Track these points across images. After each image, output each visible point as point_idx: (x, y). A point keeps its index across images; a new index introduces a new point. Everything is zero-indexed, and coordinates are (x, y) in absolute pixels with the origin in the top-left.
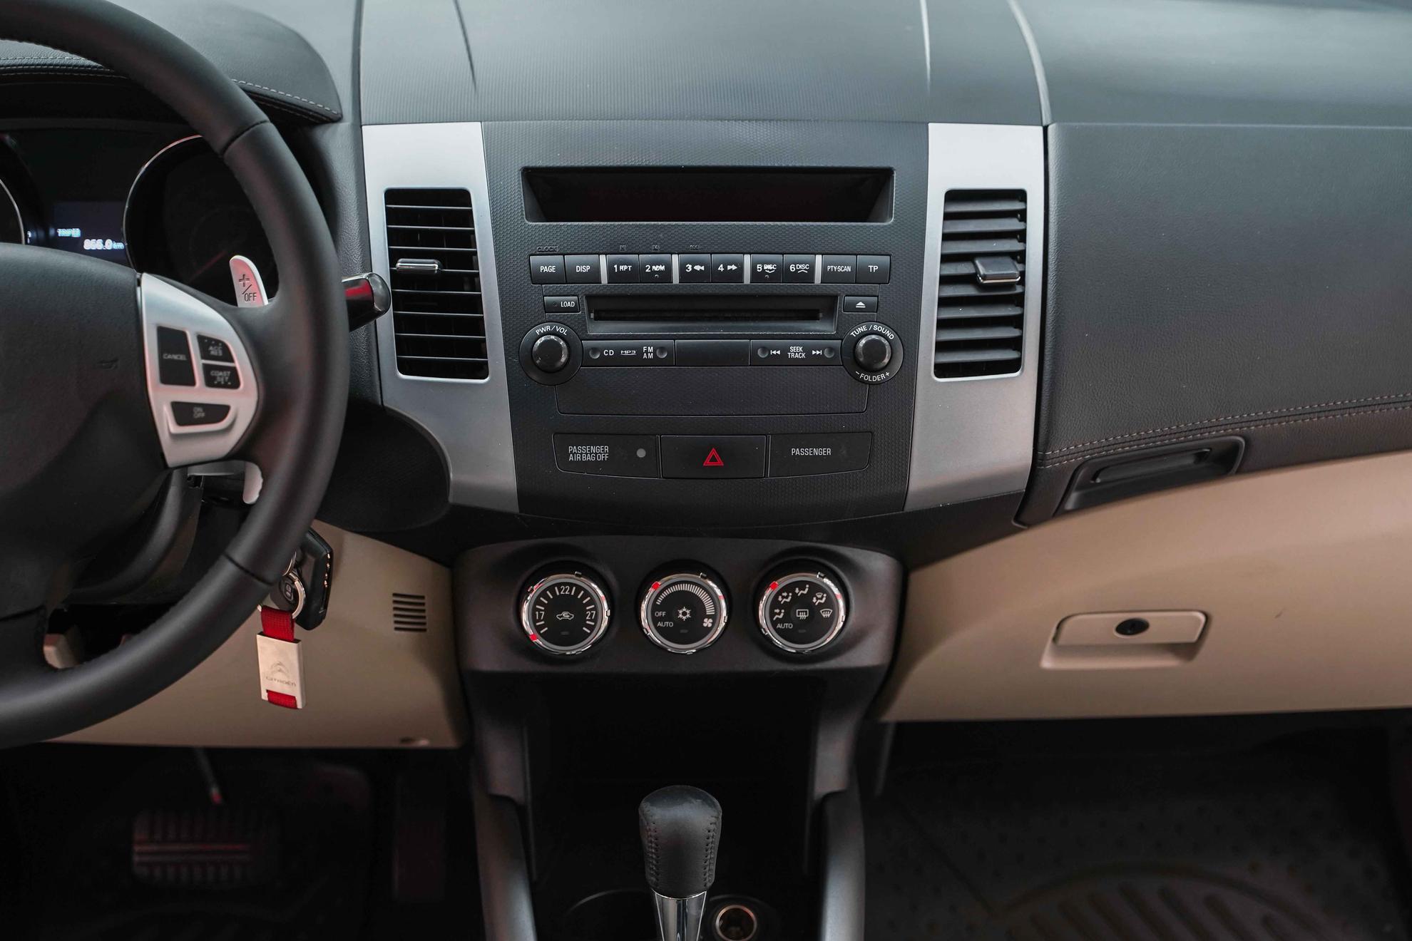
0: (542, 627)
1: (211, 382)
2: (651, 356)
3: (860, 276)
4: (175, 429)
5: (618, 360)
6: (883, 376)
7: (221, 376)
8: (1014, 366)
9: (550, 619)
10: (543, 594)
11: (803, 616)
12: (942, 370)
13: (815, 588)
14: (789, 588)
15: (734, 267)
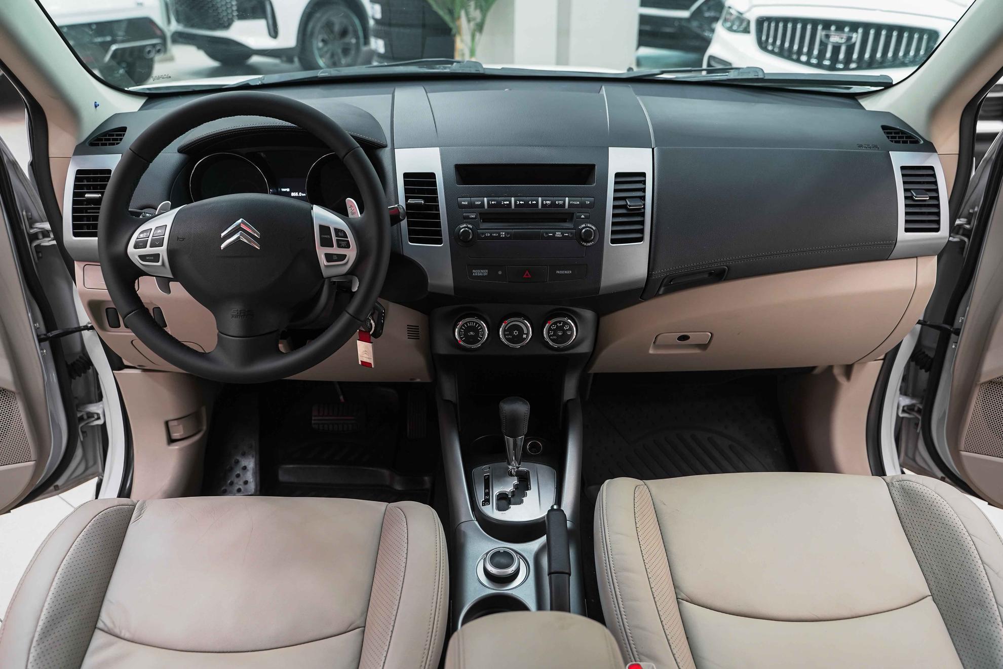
0: (463, 338)
1: (339, 246)
2: (504, 236)
3: (583, 205)
4: (326, 263)
5: (491, 237)
6: (591, 243)
7: (343, 244)
8: (640, 239)
9: (466, 335)
10: (463, 325)
11: (560, 334)
12: (613, 241)
13: (565, 323)
14: (555, 323)
15: (535, 202)
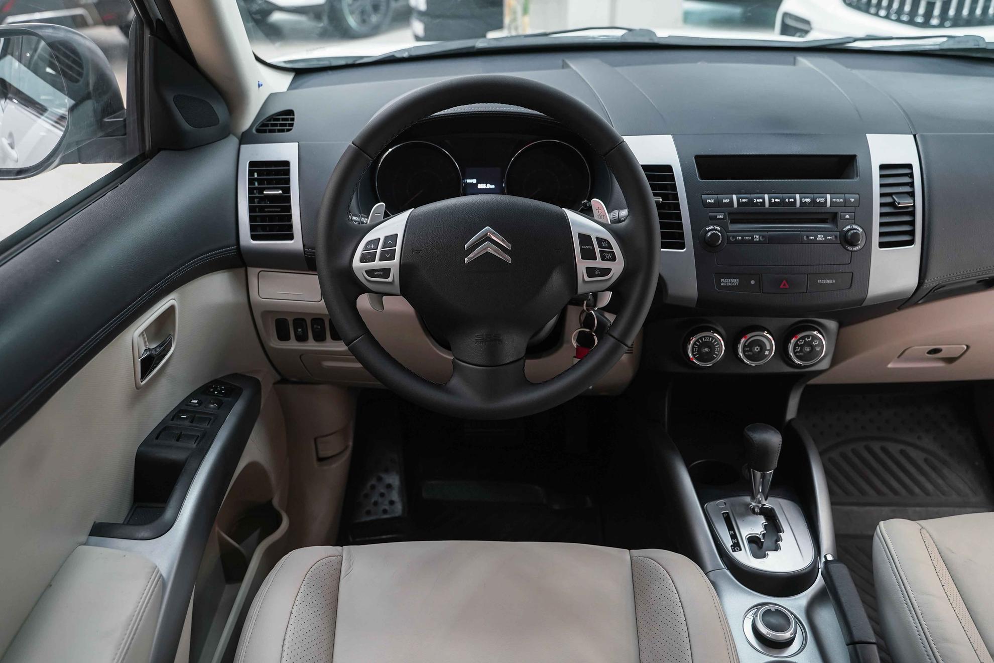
0: (696, 354)
1: (603, 258)
2: (758, 240)
3: (846, 203)
4: (587, 279)
5: (743, 242)
6: (857, 248)
7: (608, 256)
8: (911, 242)
9: (699, 352)
10: (697, 341)
11: (808, 350)
12: (882, 245)
13: (815, 337)
14: (803, 338)
15: (792, 200)
